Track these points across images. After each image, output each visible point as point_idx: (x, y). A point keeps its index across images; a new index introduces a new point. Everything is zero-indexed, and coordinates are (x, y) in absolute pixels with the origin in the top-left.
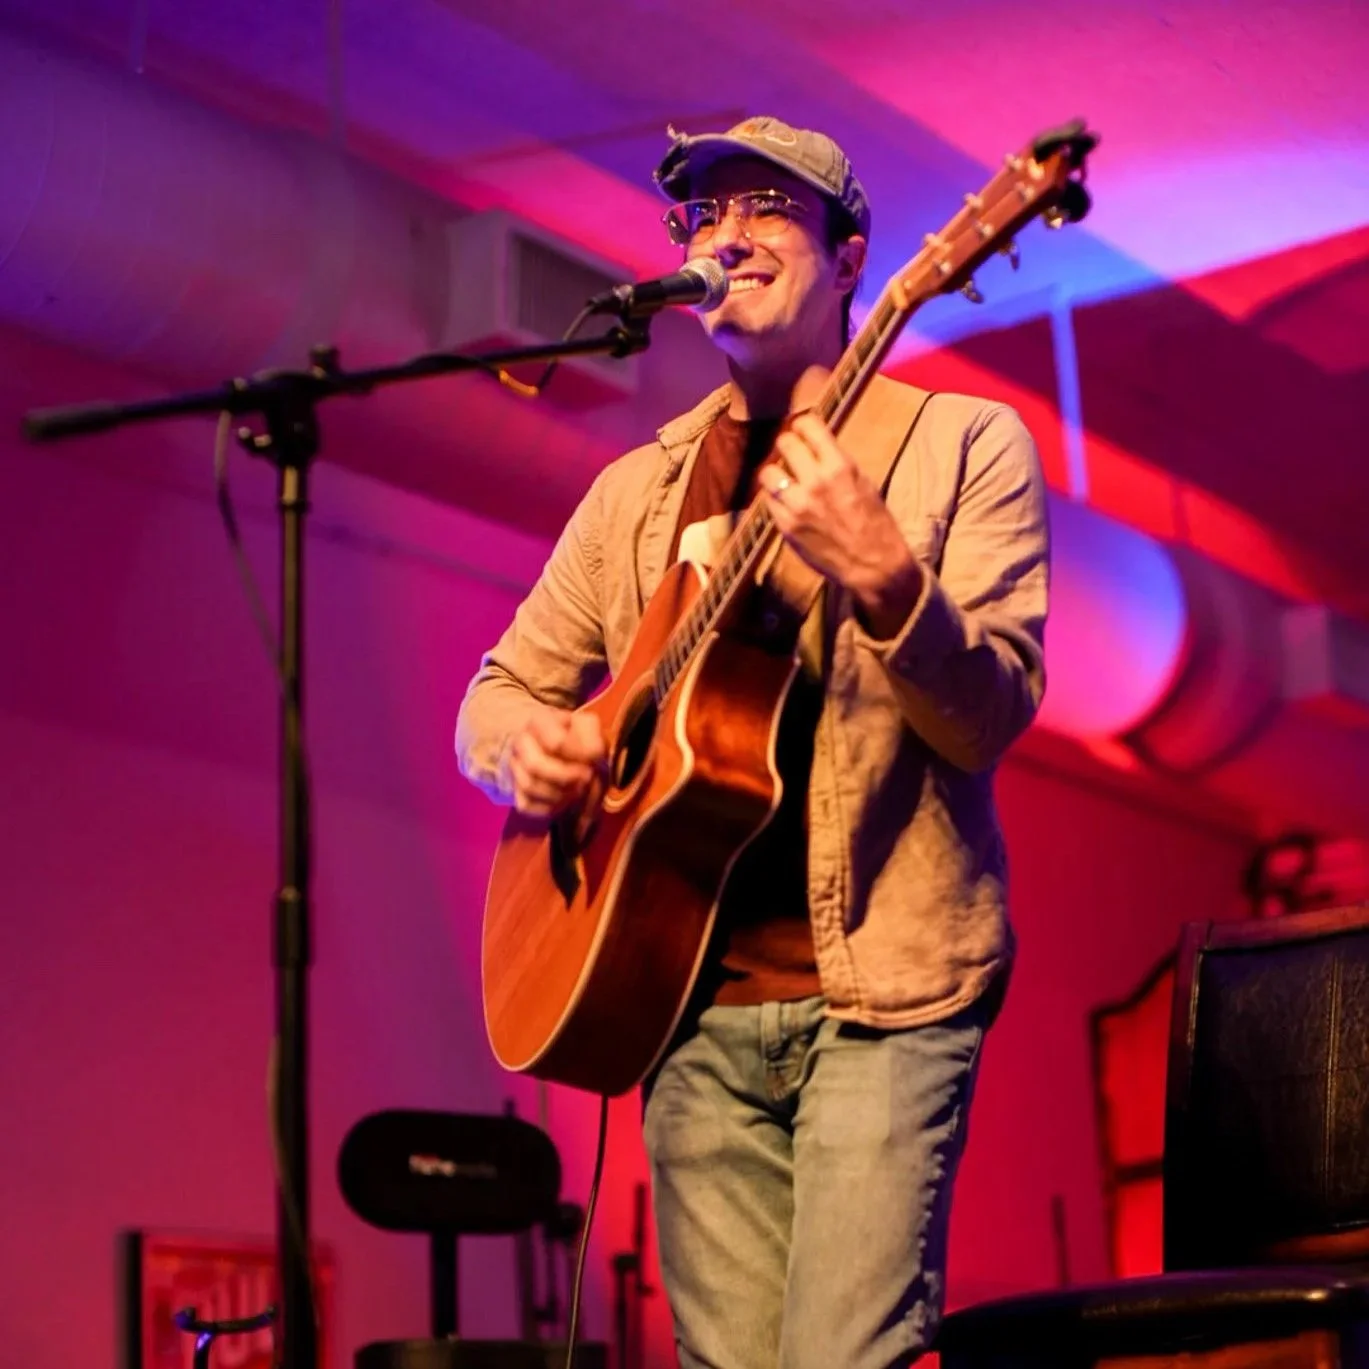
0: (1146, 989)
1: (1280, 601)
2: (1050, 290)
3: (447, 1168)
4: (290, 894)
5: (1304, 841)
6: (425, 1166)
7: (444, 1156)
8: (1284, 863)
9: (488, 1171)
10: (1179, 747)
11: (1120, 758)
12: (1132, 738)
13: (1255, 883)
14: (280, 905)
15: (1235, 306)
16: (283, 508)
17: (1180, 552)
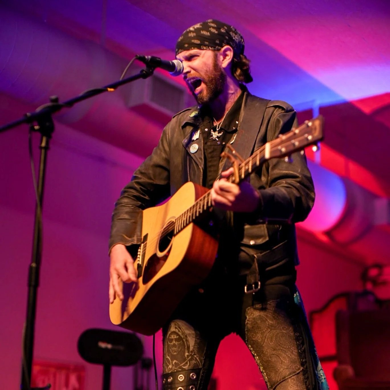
0: (326, 307)
1: (375, 196)
2: (313, 101)
3: (109, 346)
4: (34, 265)
5: (379, 266)
6: (103, 345)
7: (108, 342)
8: (373, 272)
9: (121, 348)
10: (342, 237)
11: (324, 238)
12: (328, 233)
13: (364, 277)
14: (31, 268)
15: (367, 110)
16: (41, 148)
17: (346, 180)
